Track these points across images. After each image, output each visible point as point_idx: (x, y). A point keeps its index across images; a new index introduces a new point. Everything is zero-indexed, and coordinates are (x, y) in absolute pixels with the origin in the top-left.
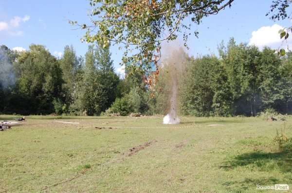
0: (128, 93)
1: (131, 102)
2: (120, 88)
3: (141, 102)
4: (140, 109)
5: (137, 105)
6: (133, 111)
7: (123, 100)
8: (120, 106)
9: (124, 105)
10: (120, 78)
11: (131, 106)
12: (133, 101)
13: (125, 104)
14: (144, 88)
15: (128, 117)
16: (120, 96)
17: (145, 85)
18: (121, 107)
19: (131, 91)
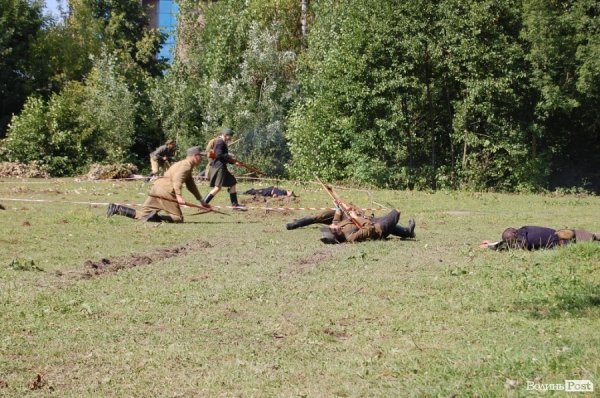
0: (79, 76)
1: (93, 119)
2: (47, 52)
3: (138, 121)
4: (133, 149)
5: (123, 130)
6: (101, 156)
7: (56, 104)
8: (45, 130)
9: (61, 128)
10: (44, 13)
11: (97, 134)
12: (104, 113)
13: (67, 123)
14: (152, 61)
15: (76, 179)
16: (46, 89)
17: (157, 46)
18: (48, 135)
19: (96, 73)
